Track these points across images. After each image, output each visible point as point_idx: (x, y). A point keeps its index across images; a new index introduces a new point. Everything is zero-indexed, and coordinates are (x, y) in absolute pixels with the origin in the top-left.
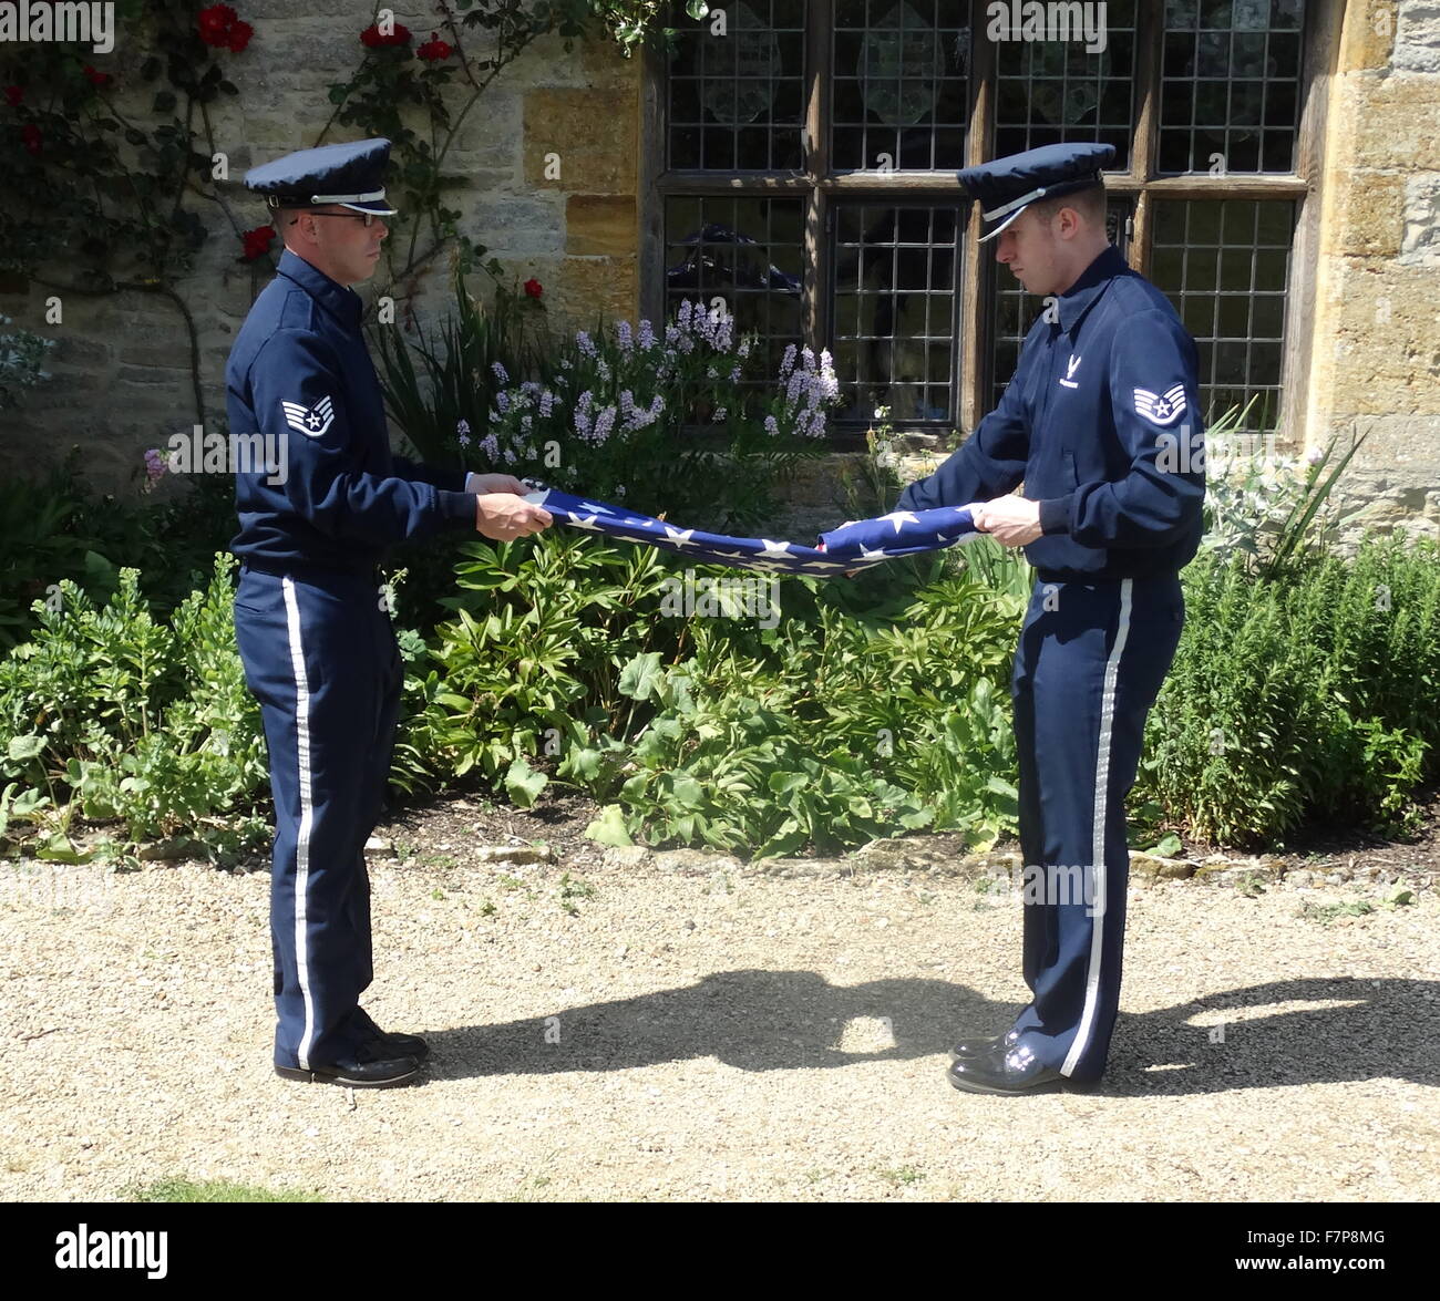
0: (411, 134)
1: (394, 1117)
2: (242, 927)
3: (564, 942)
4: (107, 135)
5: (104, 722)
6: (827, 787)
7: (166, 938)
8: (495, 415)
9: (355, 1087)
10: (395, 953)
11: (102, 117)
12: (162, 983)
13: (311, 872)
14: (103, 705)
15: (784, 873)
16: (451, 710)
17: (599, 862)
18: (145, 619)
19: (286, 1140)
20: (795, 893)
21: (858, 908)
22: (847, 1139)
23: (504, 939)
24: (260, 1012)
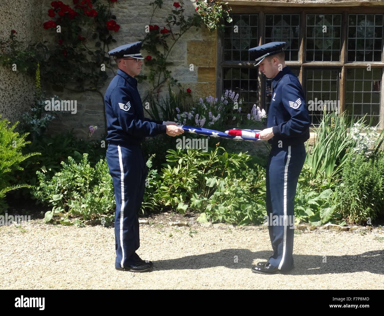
0: (159, 52)
1: (143, 278)
2: (110, 239)
3: (189, 243)
4: (84, 52)
5: (77, 191)
6: (257, 208)
7: (91, 241)
8: (176, 119)
9: (134, 272)
10: (147, 245)
11: (82, 48)
12: (89, 251)
13: (124, 218)
14: (78, 187)
15: (245, 229)
16: (164, 190)
17: (199, 226)
18: (88, 166)
19: (117, 283)
20: (248, 233)
21: (263, 237)
23: (174, 242)
24: (113, 257)
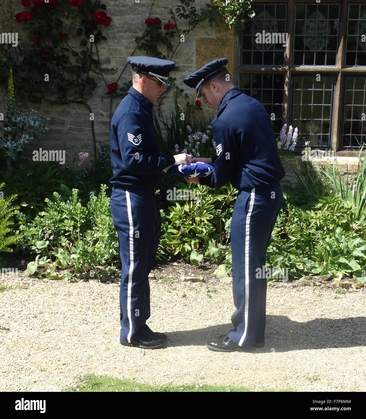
0: (160, 53)
1: (157, 358)
2: (109, 300)
3: (208, 306)
4: (66, 53)
5: (66, 237)
6: (290, 260)
7: (86, 302)
8: (187, 143)
9: (145, 348)
10: (156, 309)
11: (64, 47)
12: (85, 316)
13: (133, 283)
14: (66, 231)
15: (275, 286)
16: (173, 234)
17: (218, 282)
18: (79, 205)
19: (124, 364)
20: (279, 292)
21: (299, 297)
22: (296, 367)
23: (189, 305)
24: (115, 325)
